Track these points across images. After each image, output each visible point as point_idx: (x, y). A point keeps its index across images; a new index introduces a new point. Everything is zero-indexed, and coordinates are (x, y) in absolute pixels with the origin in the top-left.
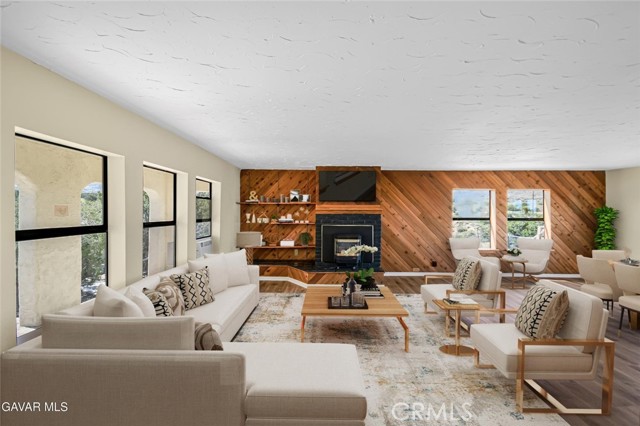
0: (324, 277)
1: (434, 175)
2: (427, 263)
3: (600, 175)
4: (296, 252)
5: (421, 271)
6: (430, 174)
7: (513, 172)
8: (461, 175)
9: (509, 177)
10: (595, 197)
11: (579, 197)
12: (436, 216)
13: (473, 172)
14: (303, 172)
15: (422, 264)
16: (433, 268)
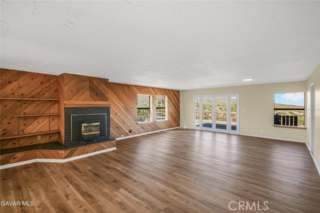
0: (78, 151)
1: (130, 86)
2: (127, 132)
3: (178, 92)
4: (39, 138)
5: (125, 136)
6: (128, 86)
7: (157, 88)
8: (141, 88)
9: (156, 90)
10: (177, 99)
11: (174, 99)
12: (131, 107)
13: (145, 87)
14: (45, 75)
15: (125, 132)
16: (130, 134)
